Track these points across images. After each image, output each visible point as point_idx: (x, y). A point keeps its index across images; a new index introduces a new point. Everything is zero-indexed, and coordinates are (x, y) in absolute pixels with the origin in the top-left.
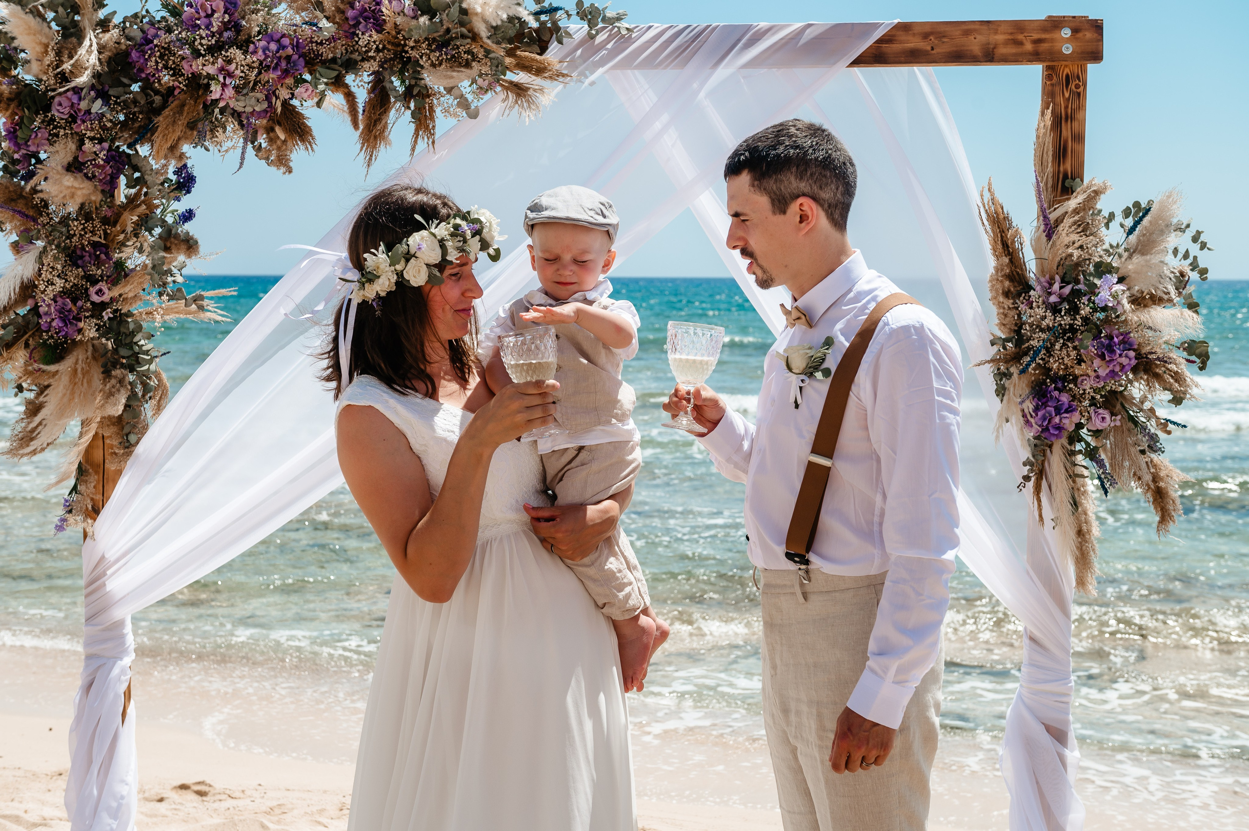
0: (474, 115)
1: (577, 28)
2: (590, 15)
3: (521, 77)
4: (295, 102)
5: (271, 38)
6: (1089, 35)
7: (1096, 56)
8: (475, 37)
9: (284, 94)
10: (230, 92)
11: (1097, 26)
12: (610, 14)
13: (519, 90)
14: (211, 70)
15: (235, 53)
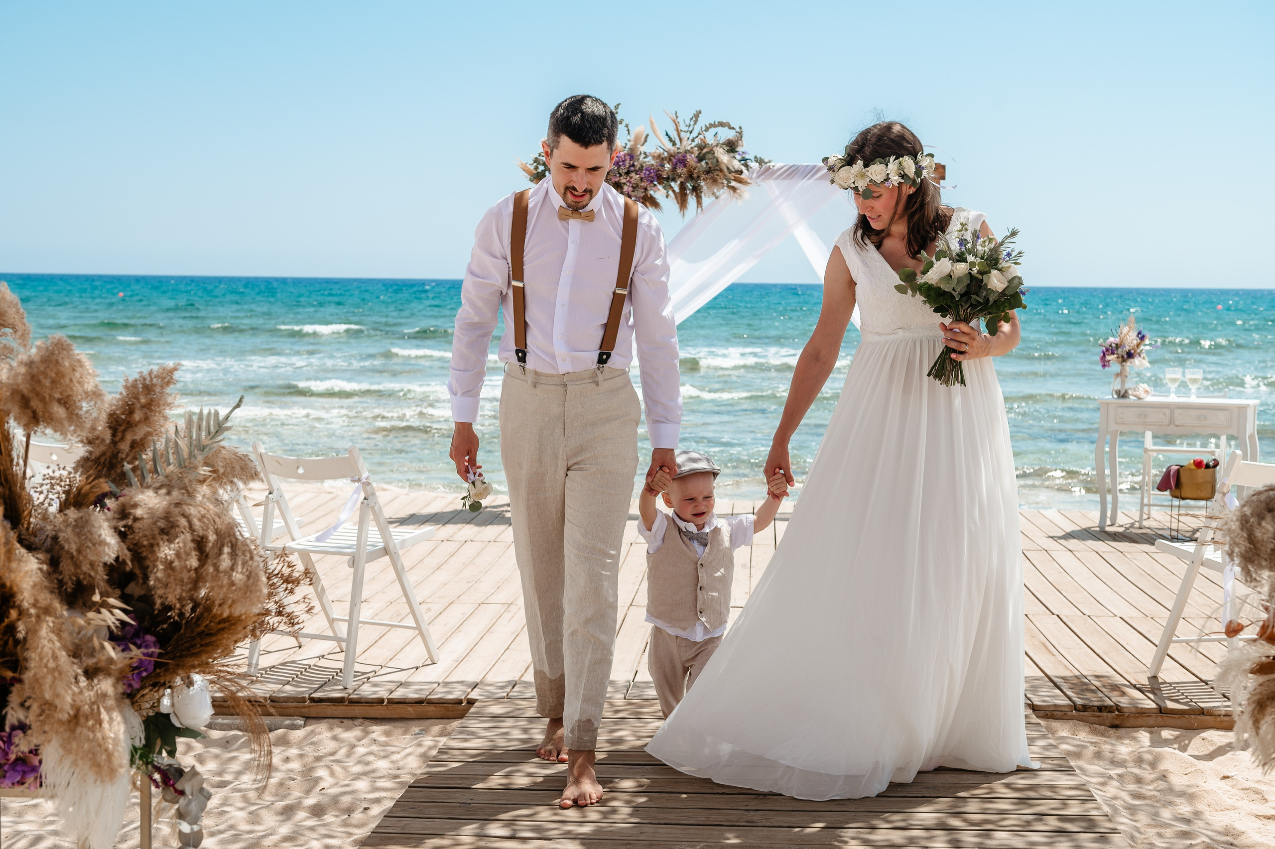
0: (717, 198)
1: (754, 165)
2: (760, 161)
3: (733, 184)
4: (652, 192)
5: (647, 170)
6: (941, 170)
7: (943, 178)
8: (721, 171)
9: (649, 188)
10: (631, 189)
11: (944, 167)
12: (766, 160)
13: (734, 189)
14: (623, 181)
15: (633, 174)
